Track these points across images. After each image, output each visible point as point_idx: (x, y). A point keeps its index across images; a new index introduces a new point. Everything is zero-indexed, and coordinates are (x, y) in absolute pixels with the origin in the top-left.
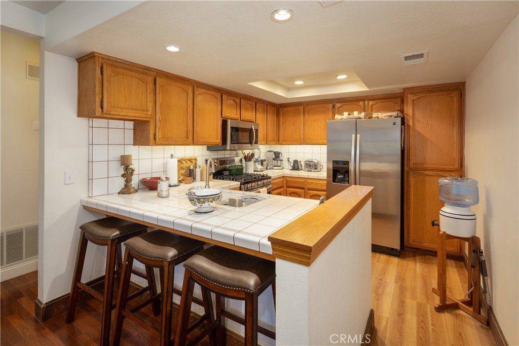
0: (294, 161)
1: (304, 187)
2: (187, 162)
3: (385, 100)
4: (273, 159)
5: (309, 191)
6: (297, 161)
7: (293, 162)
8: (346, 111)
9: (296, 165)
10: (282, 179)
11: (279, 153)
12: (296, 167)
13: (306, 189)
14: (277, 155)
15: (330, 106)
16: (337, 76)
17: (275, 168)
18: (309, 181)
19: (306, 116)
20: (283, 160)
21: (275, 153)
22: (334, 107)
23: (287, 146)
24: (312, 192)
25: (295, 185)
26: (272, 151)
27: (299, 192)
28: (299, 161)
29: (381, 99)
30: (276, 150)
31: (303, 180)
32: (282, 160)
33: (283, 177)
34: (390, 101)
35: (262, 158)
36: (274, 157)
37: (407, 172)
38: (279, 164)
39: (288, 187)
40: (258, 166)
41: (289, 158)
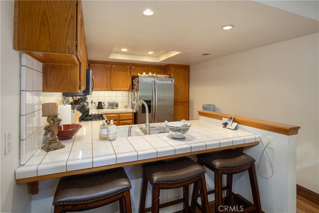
0: (99, 102)
6: (101, 102)
7: (97, 104)
8: (144, 72)
9: (100, 105)
12: (101, 107)
13: (118, 121)
15: (128, 67)
16: (148, 52)
18: (121, 115)
22: (131, 68)
24: (122, 121)
28: (102, 102)
31: (116, 115)
41: (92, 101)
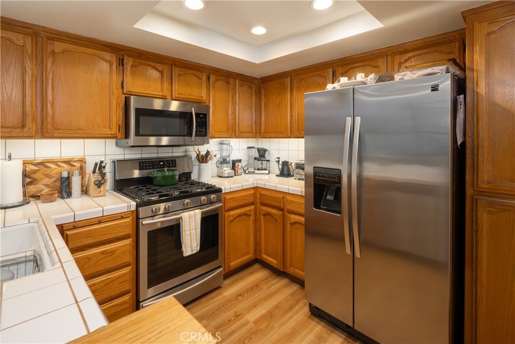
0: (284, 162)
1: (282, 207)
2: (59, 166)
3: (426, 50)
4: (255, 158)
5: (288, 215)
7: (282, 164)
9: (286, 168)
10: (253, 192)
11: (265, 151)
12: (285, 172)
13: (285, 212)
14: (262, 153)
15: (329, 73)
17: (257, 172)
18: (289, 198)
19: (295, 93)
20: (271, 160)
21: (259, 150)
22: (334, 74)
23: (278, 139)
24: (292, 216)
25: (270, 203)
26: (253, 147)
27: (275, 214)
28: (289, 163)
29: (419, 48)
30: (260, 146)
31: (280, 196)
32: (269, 161)
33: (256, 188)
34: (437, 51)
35: (233, 157)
36: (257, 155)
37: (472, 199)
38: (264, 166)
39: (263, 204)
40: (225, 169)
41: (278, 158)
